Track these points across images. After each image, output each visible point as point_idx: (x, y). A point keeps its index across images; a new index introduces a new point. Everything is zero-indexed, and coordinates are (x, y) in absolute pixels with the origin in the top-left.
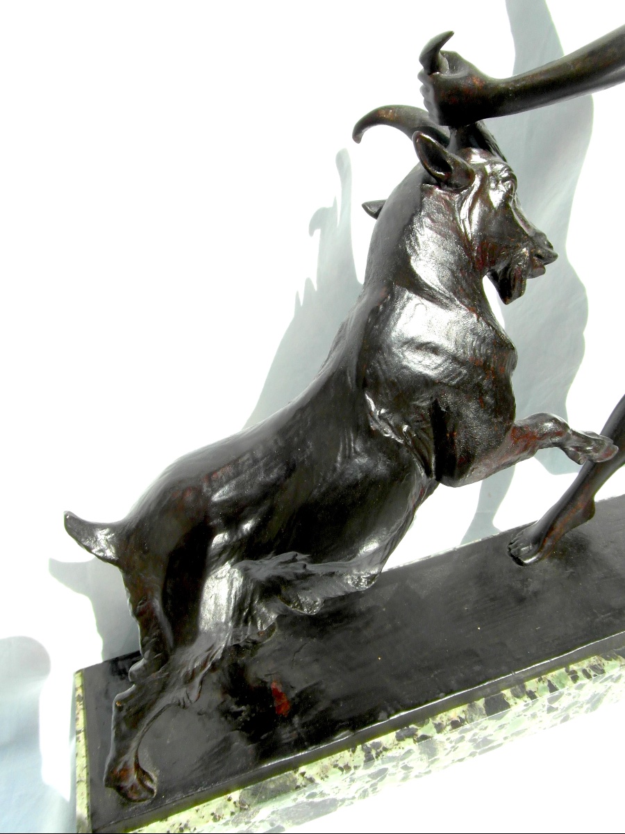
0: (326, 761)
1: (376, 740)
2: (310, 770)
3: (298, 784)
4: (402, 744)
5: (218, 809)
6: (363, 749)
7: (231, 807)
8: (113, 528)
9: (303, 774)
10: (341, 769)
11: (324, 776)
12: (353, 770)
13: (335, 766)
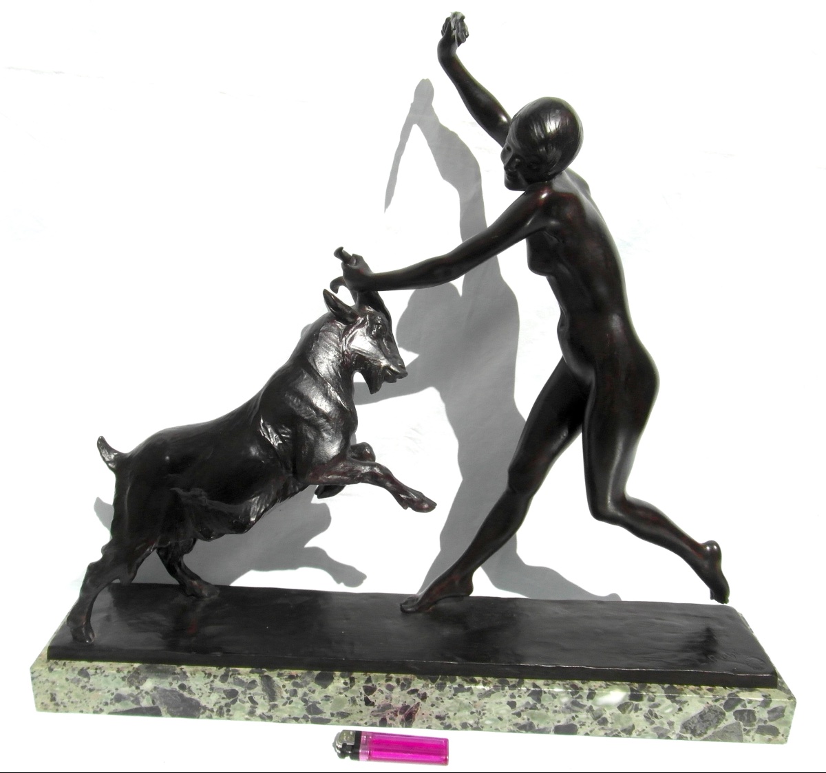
0: (200, 668)
1: (237, 669)
2: (187, 669)
3: (176, 671)
4: (251, 675)
5: (122, 668)
6: (226, 670)
7: (131, 669)
8: (120, 454)
9: (181, 669)
10: (206, 674)
11: (193, 674)
12: (212, 678)
13: (203, 671)
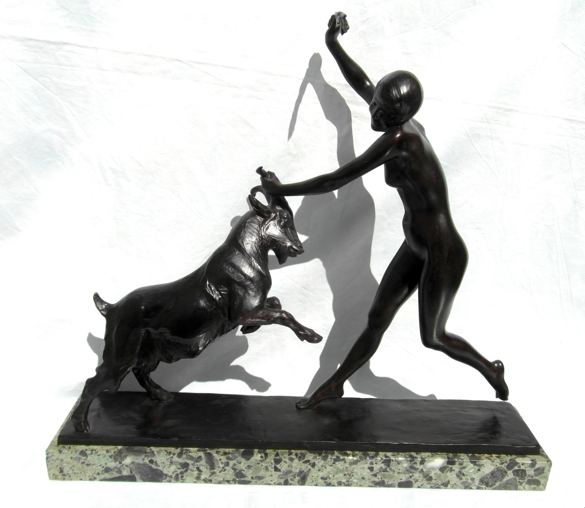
1: (188, 448)
2: (154, 449)
3: (147, 451)
5: (110, 449)
6: (181, 449)
8: (109, 305)
10: (167, 452)
11: (159, 452)
12: (172, 455)
13: (165, 451)
